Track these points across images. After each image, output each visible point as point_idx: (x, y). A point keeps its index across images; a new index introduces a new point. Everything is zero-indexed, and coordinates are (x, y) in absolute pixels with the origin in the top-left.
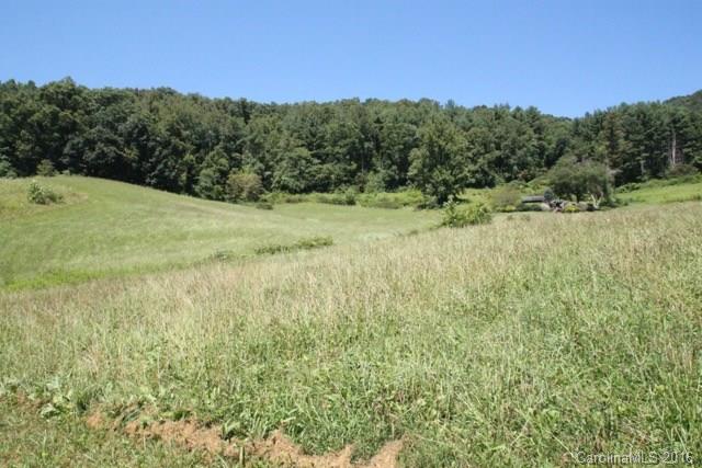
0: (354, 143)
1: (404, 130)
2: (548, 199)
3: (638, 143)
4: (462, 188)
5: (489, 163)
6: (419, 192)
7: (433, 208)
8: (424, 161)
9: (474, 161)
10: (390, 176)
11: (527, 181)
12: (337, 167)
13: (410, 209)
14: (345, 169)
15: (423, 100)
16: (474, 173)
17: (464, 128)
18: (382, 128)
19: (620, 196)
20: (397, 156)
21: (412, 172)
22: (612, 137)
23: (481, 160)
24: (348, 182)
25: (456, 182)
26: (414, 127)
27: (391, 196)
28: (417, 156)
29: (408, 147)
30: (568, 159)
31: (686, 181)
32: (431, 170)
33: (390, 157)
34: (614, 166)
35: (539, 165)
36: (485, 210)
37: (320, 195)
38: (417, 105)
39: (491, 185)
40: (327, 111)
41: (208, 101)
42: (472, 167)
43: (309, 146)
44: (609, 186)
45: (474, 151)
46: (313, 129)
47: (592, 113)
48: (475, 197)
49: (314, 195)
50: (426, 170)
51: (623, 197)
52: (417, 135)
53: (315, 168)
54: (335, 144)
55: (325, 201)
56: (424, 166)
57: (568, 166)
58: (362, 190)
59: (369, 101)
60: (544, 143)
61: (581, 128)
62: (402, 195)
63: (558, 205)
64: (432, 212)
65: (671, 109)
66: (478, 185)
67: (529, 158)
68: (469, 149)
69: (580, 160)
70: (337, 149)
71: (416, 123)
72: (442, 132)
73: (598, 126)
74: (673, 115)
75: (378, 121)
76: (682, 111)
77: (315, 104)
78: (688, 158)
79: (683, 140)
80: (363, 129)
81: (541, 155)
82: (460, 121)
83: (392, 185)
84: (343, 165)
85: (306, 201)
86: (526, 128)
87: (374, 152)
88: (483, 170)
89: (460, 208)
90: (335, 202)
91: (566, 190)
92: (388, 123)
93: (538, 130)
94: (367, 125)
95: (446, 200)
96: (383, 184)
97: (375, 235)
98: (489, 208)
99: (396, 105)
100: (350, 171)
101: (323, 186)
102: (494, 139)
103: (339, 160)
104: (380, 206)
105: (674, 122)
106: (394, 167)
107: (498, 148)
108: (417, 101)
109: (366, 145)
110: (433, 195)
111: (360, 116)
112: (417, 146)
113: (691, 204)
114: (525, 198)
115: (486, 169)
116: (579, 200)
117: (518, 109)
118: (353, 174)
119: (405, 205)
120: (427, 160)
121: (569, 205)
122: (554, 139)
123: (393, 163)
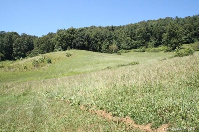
0: (144, 34)
1: (160, 28)
4: (181, 44)
5: (192, 35)
6: (166, 47)
7: (171, 51)
8: (168, 37)
9: (186, 35)
10: (156, 42)
12: (139, 41)
13: (163, 52)
14: (141, 42)
15: (167, 18)
16: (186, 39)
17: (182, 25)
18: (153, 28)
20: (158, 36)
21: (163, 41)
23: (188, 34)
24: (143, 45)
25: (179, 42)
26: (164, 27)
27: (156, 49)
28: (165, 36)
29: (162, 33)
32: (170, 39)
33: (156, 37)
36: (191, 51)
37: (134, 50)
38: (164, 20)
39: (193, 42)
40: (136, 26)
41: (103, 27)
42: (185, 37)
43: (131, 36)
45: (186, 32)
46: (132, 31)
48: (186, 47)
49: (133, 50)
50: (168, 40)
52: (165, 29)
53: (133, 42)
54: (138, 35)
55: (136, 51)
56: (168, 38)
58: (147, 48)
59: (148, 21)
62: (160, 48)
64: (171, 52)
66: (188, 43)
68: (184, 31)
70: (139, 36)
71: (164, 25)
72: (174, 27)
75: (152, 26)
77: (132, 24)
80: (147, 29)
82: (180, 22)
83: (156, 45)
84: (141, 41)
85: (131, 52)
87: (151, 36)
88: (189, 38)
89: (181, 51)
90: (139, 51)
92: (155, 27)
94: (148, 28)
95: (176, 49)
96: (154, 45)
97: (151, 60)
98: (192, 50)
99: (158, 21)
100: (143, 42)
101: (135, 47)
102: (193, 27)
103: (140, 39)
104: (153, 52)
106: (157, 40)
107: (195, 29)
108: (164, 18)
109: (148, 34)
110: (171, 47)
111: (146, 26)
112: (165, 32)
115: (190, 37)
118: (144, 43)
119: (161, 51)
120: (169, 37)
123: (157, 39)
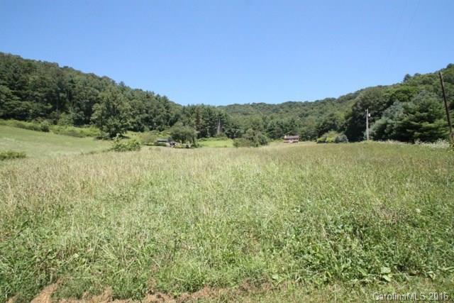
0: (51, 92)
1: (90, 91)
2: (169, 141)
3: (207, 122)
4: (125, 130)
5: (142, 119)
6: (98, 129)
7: (107, 139)
8: (103, 112)
9: (134, 118)
10: (78, 117)
11: (160, 131)
12: (35, 104)
13: (92, 138)
14: (42, 107)
15: (105, 77)
16: (133, 123)
17: (129, 99)
18: (74, 87)
19: (199, 143)
20: (84, 106)
21: (94, 117)
22: (197, 117)
23: (137, 117)
24: (45, 117)
25: (122, 127)
26: (98, 91)
27: (78, 129)
28: (98, 109)
29: (92, 102)
30: (180, 123)
31: (223, 139)
32: (107, 118)
33: (79, 105)
34: (197, 130)
35: (166, 124)
36: (137, 143)
37: (18, 122)
38: (101, 79)
39: (142, 131)
40: (30, 65)
42: (132, 120)
43: (11, 86)
44: (195, 138)
45: (134, 112)
46: (16, 75)
47: (190, 105)
48: (133, 136)
49: (12, 121)
50: (103, 117)
51: (200, 143)
52: (99, 96)
53: (14, 102)
54: (35, 88)
55: (23, 127)
56: (103, 114)
57: (179, 127)
58: (55, 123)
59: (66, 67)
60: (170, 115)
61: (186, 111)
62: (86, 129)
63: (174, 144)
64: (106, 142)
65: (219, 109)
66: (135, 130)
67: (162, 121)
68: (131, 110)
69: (184, 125)
70: (36, 93)
71: (99, 89)
72: (116, 98)
73: (192, 111)
74: (219, 112)
75: (72, 82)
76: (223, 111)
77: (19, 58)
78: (223, 130)
79: (222, 123)
80: (60, 84)
81: (168, 119)
82: (127, 95)
83: (78, 123)
84: (40, 105)
85: (5, 125)
86: (161, 105)
87: (67, 100)
88: (138, 123)
89: (124, 142)
90: (30, 128)
91: (178, 138)
92: (79, 85)
93: (167, 108)
94: (63, 83)
95: (115, 136)
96: (72, 121)
97: (62, 153)
98: (140, 143)
99: (87, 76)
100: (46, 109)
101: (22, 116)
102: (145, 108)
103: (37, 101)
104: (69, 135)
105: (220, 115)
106: (82, 112)
107: (147, 112)
108: (101, 76)
109: (61, 95)
110: (107, 132)
111: (58, 75)
112: (99, 103)
113: (223, 149)
114: (159, 139)
115: (140, 122)
116: (183, 143)
117: (158, 96)
118: (49, 111)
119: (88, 136)
120: (105, 112)
121: (178, 144)
122: (174, 114)
123: (81, 110)
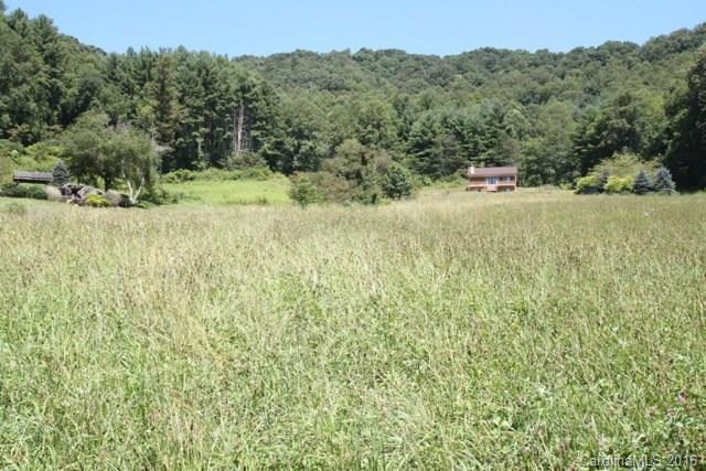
2: (59, 180)
3: (196, 111)
11: (26, 144)
19: (167, 187)
22: (162, 95)
30: (96, 117)
31: (252, 176)
34: (163, 140)
35: (48, 120)
44: (153, 170)
47: (137, 50)
51: (172, 189)
57: (95, 130)
60: (60, 83)
61: (120, 72)
63: (75, 191)
65: (240, 69)
67: (33, 105)
69: (113, 122)
73: (144, 73)
74: (242, 80)
76: (254, 77)
78: (256, 144)
79: (252, 119)
81: (53, 101)
86: (30, 50)
91: (88, 168)
93: (51, 59)
105: (244, 90)
113: (254, 208)
114: (20, 173)
116: (108, 186)
117: (20, 14)
121: (91, 193)
122: (77, 81)
